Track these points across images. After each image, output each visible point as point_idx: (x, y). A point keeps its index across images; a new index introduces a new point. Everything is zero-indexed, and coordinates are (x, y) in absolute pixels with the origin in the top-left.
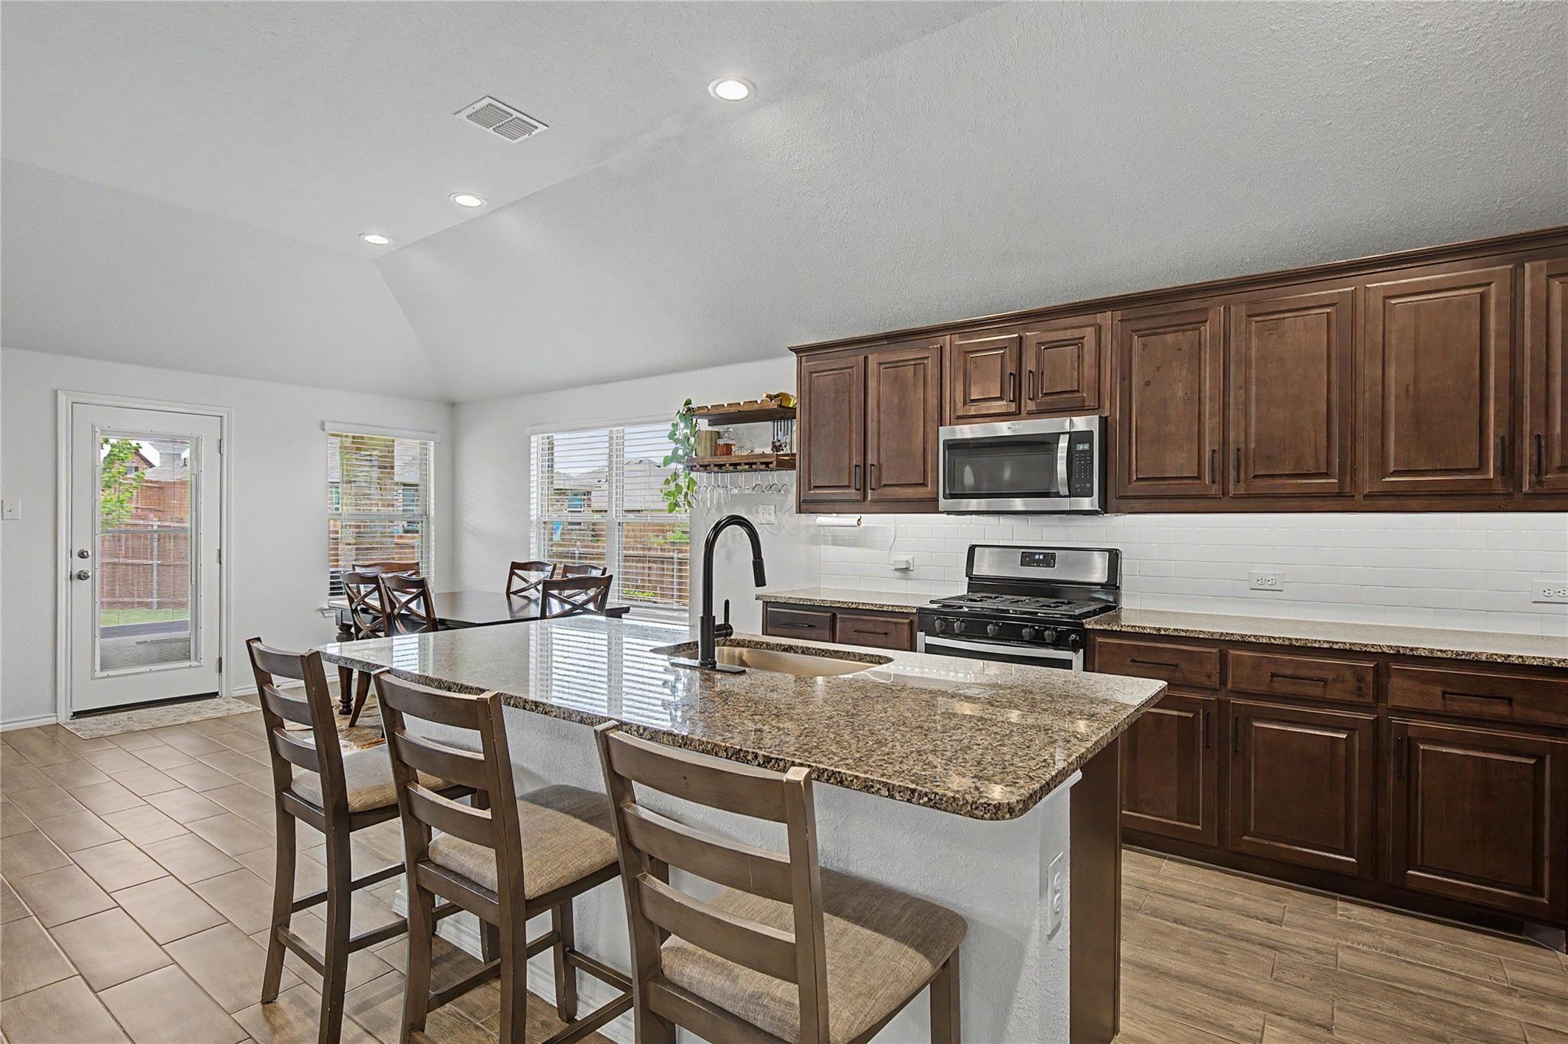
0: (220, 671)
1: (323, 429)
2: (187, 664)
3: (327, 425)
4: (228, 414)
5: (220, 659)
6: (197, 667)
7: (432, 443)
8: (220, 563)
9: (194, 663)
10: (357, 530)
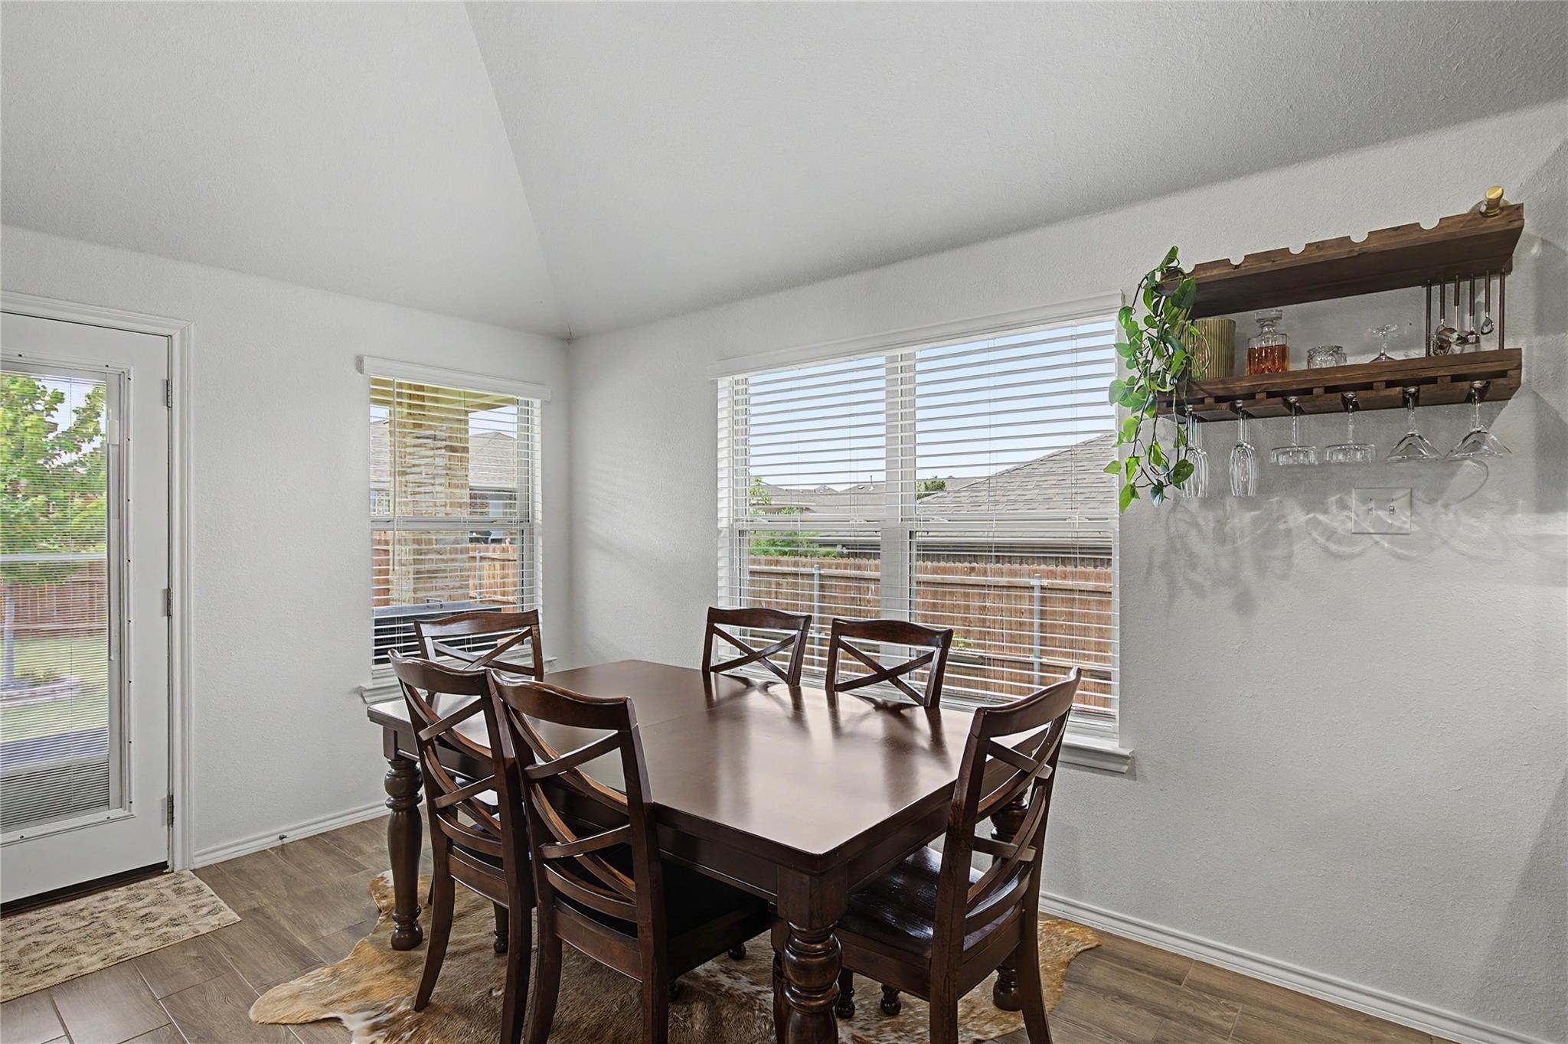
0: (171, 820)
1: (361, 370)
2: (101, 815)
3: (366, 361)
4: (182, 331)
5: (171, 800)
6: (125, 818)
7: (537, 403)
8: (169, 615)
9: (115, 813)
10: (417, 547)
